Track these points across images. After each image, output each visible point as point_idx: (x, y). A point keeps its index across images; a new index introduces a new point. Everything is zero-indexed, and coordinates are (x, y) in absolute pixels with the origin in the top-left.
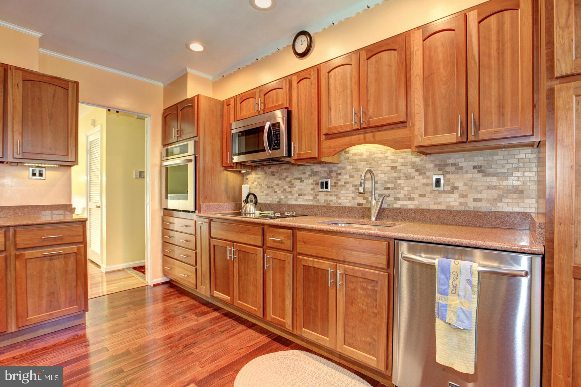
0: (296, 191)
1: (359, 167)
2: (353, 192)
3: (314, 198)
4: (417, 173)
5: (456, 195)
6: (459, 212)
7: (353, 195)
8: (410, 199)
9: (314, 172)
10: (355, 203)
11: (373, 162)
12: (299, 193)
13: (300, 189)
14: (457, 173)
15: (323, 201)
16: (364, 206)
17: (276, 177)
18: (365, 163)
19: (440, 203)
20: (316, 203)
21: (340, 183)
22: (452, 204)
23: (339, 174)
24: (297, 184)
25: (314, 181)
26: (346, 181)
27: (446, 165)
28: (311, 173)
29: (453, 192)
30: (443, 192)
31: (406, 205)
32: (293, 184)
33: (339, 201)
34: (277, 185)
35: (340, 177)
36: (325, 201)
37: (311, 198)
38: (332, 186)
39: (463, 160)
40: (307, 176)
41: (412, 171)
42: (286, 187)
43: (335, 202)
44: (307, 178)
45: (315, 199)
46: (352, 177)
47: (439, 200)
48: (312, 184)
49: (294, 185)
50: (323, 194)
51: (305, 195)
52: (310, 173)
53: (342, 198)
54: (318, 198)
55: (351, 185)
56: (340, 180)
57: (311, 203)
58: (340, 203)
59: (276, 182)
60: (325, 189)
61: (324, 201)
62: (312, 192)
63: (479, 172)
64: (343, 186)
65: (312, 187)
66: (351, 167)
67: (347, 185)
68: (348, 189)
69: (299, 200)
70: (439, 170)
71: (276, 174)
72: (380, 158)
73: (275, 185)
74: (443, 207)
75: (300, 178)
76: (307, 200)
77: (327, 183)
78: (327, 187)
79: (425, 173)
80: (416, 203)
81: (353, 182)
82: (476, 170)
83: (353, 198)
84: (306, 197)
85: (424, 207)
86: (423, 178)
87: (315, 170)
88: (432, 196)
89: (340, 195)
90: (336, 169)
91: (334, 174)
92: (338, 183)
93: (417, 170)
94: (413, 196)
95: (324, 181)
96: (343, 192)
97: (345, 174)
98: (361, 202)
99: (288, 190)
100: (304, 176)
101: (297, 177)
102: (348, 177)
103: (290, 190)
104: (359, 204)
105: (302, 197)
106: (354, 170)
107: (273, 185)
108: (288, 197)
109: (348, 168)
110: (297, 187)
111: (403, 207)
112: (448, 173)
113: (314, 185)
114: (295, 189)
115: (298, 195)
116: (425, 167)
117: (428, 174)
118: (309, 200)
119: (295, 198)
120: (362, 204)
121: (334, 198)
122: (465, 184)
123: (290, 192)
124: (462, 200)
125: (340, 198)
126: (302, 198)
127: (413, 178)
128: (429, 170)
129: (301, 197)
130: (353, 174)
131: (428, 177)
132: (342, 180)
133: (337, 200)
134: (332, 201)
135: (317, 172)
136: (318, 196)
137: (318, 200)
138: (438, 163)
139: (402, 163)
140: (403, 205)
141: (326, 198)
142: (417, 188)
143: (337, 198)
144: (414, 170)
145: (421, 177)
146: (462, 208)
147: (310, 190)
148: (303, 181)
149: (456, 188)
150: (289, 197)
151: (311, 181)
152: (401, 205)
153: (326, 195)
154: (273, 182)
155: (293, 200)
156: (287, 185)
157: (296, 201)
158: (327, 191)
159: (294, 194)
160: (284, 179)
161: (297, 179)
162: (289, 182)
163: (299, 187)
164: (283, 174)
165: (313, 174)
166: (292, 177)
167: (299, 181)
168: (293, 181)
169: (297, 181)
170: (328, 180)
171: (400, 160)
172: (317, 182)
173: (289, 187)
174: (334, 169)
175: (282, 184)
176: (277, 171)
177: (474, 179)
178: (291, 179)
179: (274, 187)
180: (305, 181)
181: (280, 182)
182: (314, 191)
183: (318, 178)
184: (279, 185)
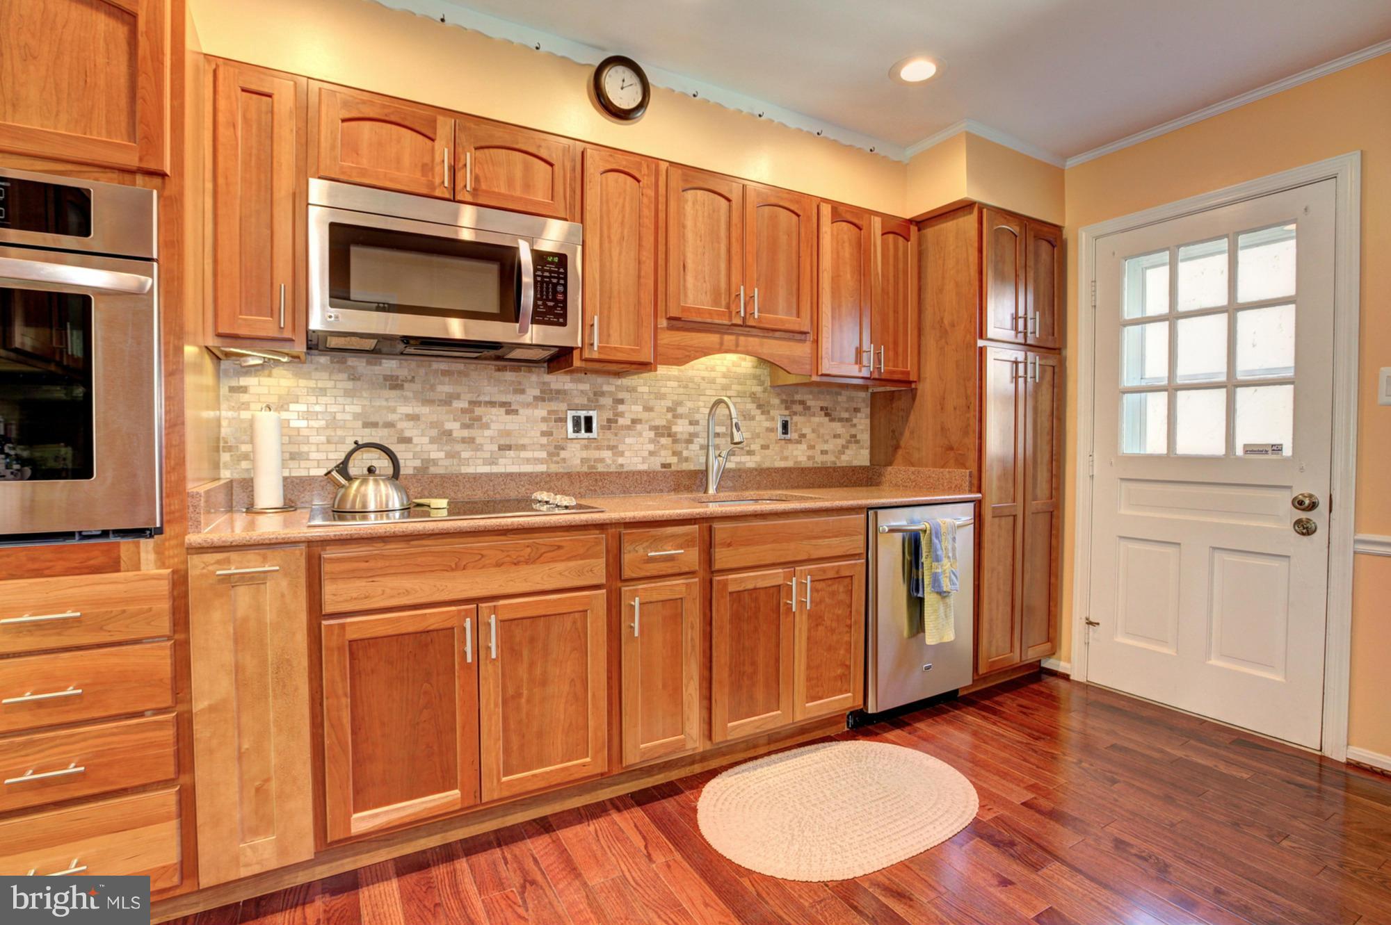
0: (492, 438)
1: (663, 390)
2: (651, 441)
3: (550, 454)
4: (759, 412)
5: (804, 446)
6: (810, 469)
7: (651, 447)
8: (750, 453)
9: (551, 390)
10: (655, 464)
11: (690, 385)
12: (502, 442)
13: (508, 433)
14: (805, 415)
15: (578, 462)
16: (673, 468)
17: (410, 394)
18: (675, 384)
19: (786, 458)
20: (554, 468)
21: (621, 421)
22: (800, 459)
23: (621, 401)
24: (494, 418)
25: (550, 412)
26: (634, 417)
27: (793, 402)
28: (542, 392)
29: (799, 442)
30: (790, 441)
31: (744, 463)
32: (479, 419)
33: (620, 460)
34: (414, 418)
35: (621, 408)
36: (583, 461)
37: (544, 455)
38: (602, 428)
39: (811, 397)
40: (530, 399)
41: (751, 406)
42: (453, 426)
43: (610, 462)
44: (528, 405)
45: (555, 459)
46: (648, 409)
47: (786, 453)
48: (544, 420)
49: (484, 420)
50: (578, 446)
51: (522, 447)
52: (537, 392)
53: (627, 454)
54: (563, 454)
55: (647, 427)
56: (622, 414)
57: (542, 468)
58: (622, 465)
59: (405, 410)
60: (583, 434)
61: (581, 461)
62: (544, 440)
63: (827, 415)
64: (628, 428)
65: (544, 427)
66: (646, 389)
67: (639, 427)
68: (640, 434)
69: (501, 461)
70: (787, 408)
71: (406, 385)
72: (703, 379)
73: (401, 420)
74: (790, 464)
75: (505, 404)
76: (528, 461)
77: (589, 420)
78: (589, 429)
79: (768, 412)
80: (757, 458)
81: (653, 419)
82: (823, 413)
83: (651, 453)
84: (524, 454)
85: (767, 464)
86: (767, 420)
87: (554, 386)
88: (777, 448)
89: (621, 448)
90: (612, 389)
91: (606, 401)
92: (616, 422)
93: (759, 407)
94: (753, 447)
95: (583, 414)
96: (628, 440)
97: (635, 403)
98: (668, 462)
99: (459, 433)
100: (520, 398)
101: (494, 399)
102: (640, 408)
103: (465, 433)
104: (664, 466)
105: (511, 453)
106: (652, 396)
107: (391, 417)
108: (458, 453)
109: (640, 389)
110: (493, 426)
111: (739, 467)
112: (795, 413)
113: (554, 423)
114: (487, 433)
115: (500, 449)
116: (769, 402)
117: (772, 413)
118: (536, 459)
119: (488, 455)
120: (669, 465)
121: (606, 454)
122: (814, 431)
123: (470, 441)
124: (810, 453)
125: (622, 454)
126: (513, 456)
127: (753, 418)
128: (773, 406)
129: (508, 452)
130: (651, 403)
131: (773, 419)
132: (626, 415)
133: (615, 458)
134: (602, 460)
135: (558, 392)
136: (563, 449)
137: (564, 460)
138: (784, 397)
139: (738, 392)
140: (740, 463)
141: (585, 454)
142: (758, 436)
143: (614, 454)
144: (754, 406)
145: (763, 417)
146: (810, 464)
147: (539, 435)
148: (517, 411)
149: (804, 436)
150: (465, 455)
151: (541, 412)
152: (737, 463)
153: (586, 447)
154: (394, 411)
155: (479, 462)
156: (455, 420)
157: (490, 464)
158: (589, 439)
159: (482, 445)
160: (440, 401)
161: (492, 404)
162: (463, 411)
163: (502, 428)
164: (440, 388)
165: (547, 395)
166: (474, 399)
167: (503, 410)
168: (479, 411)
169: (494, 411)
170: (591, 413)
171: (734, 387)
172: (562, 416)
173: (465, 426)
174: (605, 388)
175: (434, 418)
176: (413, 377)
177: (820, 425)
178: (471, 403)
179: (400, 425)
180: (521, 411)
181: (424, 410)
182: (552, 438)
183: (563, 406)
184: (423, 419)
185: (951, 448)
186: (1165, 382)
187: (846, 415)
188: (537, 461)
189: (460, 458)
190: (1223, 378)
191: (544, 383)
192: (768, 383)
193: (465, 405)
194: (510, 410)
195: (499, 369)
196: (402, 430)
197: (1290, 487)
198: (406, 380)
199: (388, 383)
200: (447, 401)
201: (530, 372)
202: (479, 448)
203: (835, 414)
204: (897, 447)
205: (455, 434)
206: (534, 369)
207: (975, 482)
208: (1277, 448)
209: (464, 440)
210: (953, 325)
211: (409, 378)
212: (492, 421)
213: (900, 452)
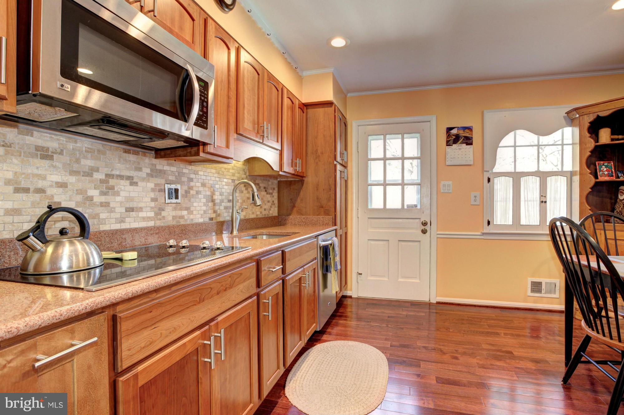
0: (121, 203)
1: (210, 174)
2: (205, 205)
3: (157, 214)
4: (245, 188)
7: (205, 208)
9: (157, 170)
10: (207, 218)
11: (220, 172)
12: (128, 206)
13: (131, 199)
14: (259, 191)
15: (170, 218)
16: (214, 221)
17: (59, 165)
18: (214, 171)
19: (253, 213)
20: (159, 223)
21: (192, 192)
22: (258, 213)
23: (192, 180)
24: (123, 188)
25: (156, 185)
26: (197, 189)
27: (256, 184)
28: (152, 170)
32: (112, 188)
33: (191, 217)
34: (62, 185)
35: (192, 184)
36: (174, 217)
37: (152, 214)
38: (183, 196)
40: (144, 175)
42: (94, 193)
43: (187, 218)
44: (143, 179)
45: (159, 217)
46: (203, 185)
47: (253, 210)
48: (153, 190)
49: (116, 189)
50: (171, 208)
51: (141, 209)
52: (148, 171)
53: (194, 212)
54: (164, 214)
55: (203, 196)
56: (192, 188)
57: (151, 224)
58: (192, 220)
59: (56, 178)
60: (174, 201)
61: (173, 218)
62: (153, 204)
63: (266, 191)
64: (195, 196)
65: (152, 195)
67: (199, 196)
68: (200, 200)
69: (127, 220)
71: (55, 156)
73: (51, 186)
74: (255, 216)
75: (129, 178)
76: (144, 219)
77: (176, 191)
78: (177, 198)
80: (244, 213)
81: (205, 192)
82: (264, 190)
83: (204, 212)
84: (141, 214)
85: (247, 216)
86: (247, 193)
87: (158, 167)
88: (250, 208)
89: (192, 208)
90: (187, 171)
91: (184, 179)
92: (189, 193)
95: (173, 186)
96: (195, 204)
97: (198, 181)
98: (212, 217)
99: (98, 199)
100: (140, 174)
101: (122, 174)
102: (199, 185)
103: (103, 199)
104: (210, 219)
105: (133, 214)
106: (205, 178)
107: (41, 184)
108: (98, 215)
110: (122, 194)
113: (157, 193)
114: (118, 199)
115: (126, 211)
118: (149, 218)
119: (118, 216)
120: (212, 219)
121: (185, 213)
122: (262, 199)
123: (106, 205)
124: (261, 210)
125: (192, 213)
126: (135, 215)
127: (242, 192)
129: (131, 213)
130: (204, 182)
131: (249, 193)
132: (194, 189)
133: (189, 215)
134: (182, 217)
135: (160, 171)
136: (163, 210)
137: (164, 217)
138: (253, 181)
139: (238, 177)
141: (174, 213)
142: (244, 201)
143: (188, 214)
145: (246, 191)
147: (150, 200)
148: (137, 183)
150: (102, 216)
151: (151, 185)
153: (175, 209)
154: (44, 178)
155: (113, 221)
156: (95, 188)
157: (120, 223)
158: (177, 203)
159: (114, 208)
160: (84, 172)
161: (121, 177)
162: (102, 181)
163: (128, 195)
164: (83, 162)
165: (155, 173)
166: (109, 173)
167: (128, 182)
168: (112, 182)
169: (123, 182)
170: (178, 187)
171: (236, 175)
172: (163, 188)
173: (103, 193)
174: (185, 171)
175: (80, 186)
176: (62, 150)
177: (264, 196)
178: (107, 175)
179: (50, 192)
180: (140, 184)
181: (72, 179)
182: (157, 203)
183: (163, 181)
184: (69, 187)
185: (322, 207)
186: (382, 182)
187: (271, 191)
188: (149, 219)
189: (99, 218)
190: (400, 182)
191: (152, 165)
192: (248, 174)
193: (103, 177)
194: (133, 184)
195: (126, 151)
196: (52, 196)
197: (420, 219)
198: (55, 152)
199: (39, 153)
200: (89, 173)
201: (145, 156)
202: (112, 211)
203: (268, 190)
204: (294, 206)
205: (96, 200)
206: (147, 154)
207: (334, 221)
208: (416, 206)
209: (102, 205)
210: (322, 153)
211: (59, 150)
212: (121, 190)
213: (295, 209)
